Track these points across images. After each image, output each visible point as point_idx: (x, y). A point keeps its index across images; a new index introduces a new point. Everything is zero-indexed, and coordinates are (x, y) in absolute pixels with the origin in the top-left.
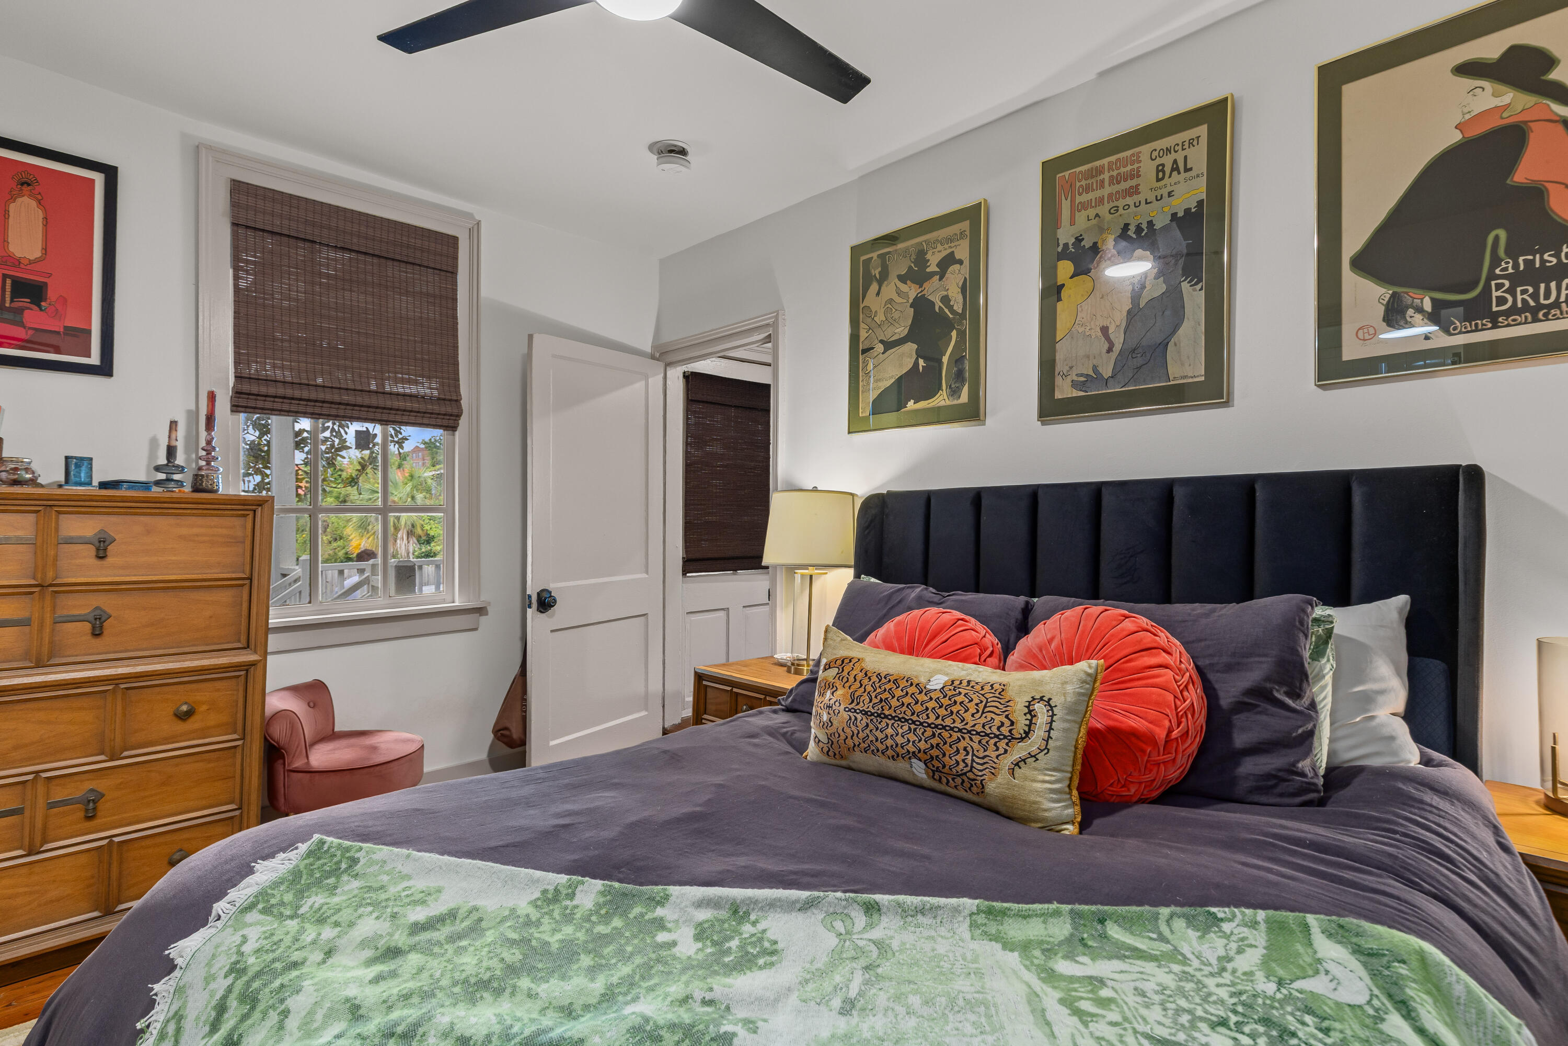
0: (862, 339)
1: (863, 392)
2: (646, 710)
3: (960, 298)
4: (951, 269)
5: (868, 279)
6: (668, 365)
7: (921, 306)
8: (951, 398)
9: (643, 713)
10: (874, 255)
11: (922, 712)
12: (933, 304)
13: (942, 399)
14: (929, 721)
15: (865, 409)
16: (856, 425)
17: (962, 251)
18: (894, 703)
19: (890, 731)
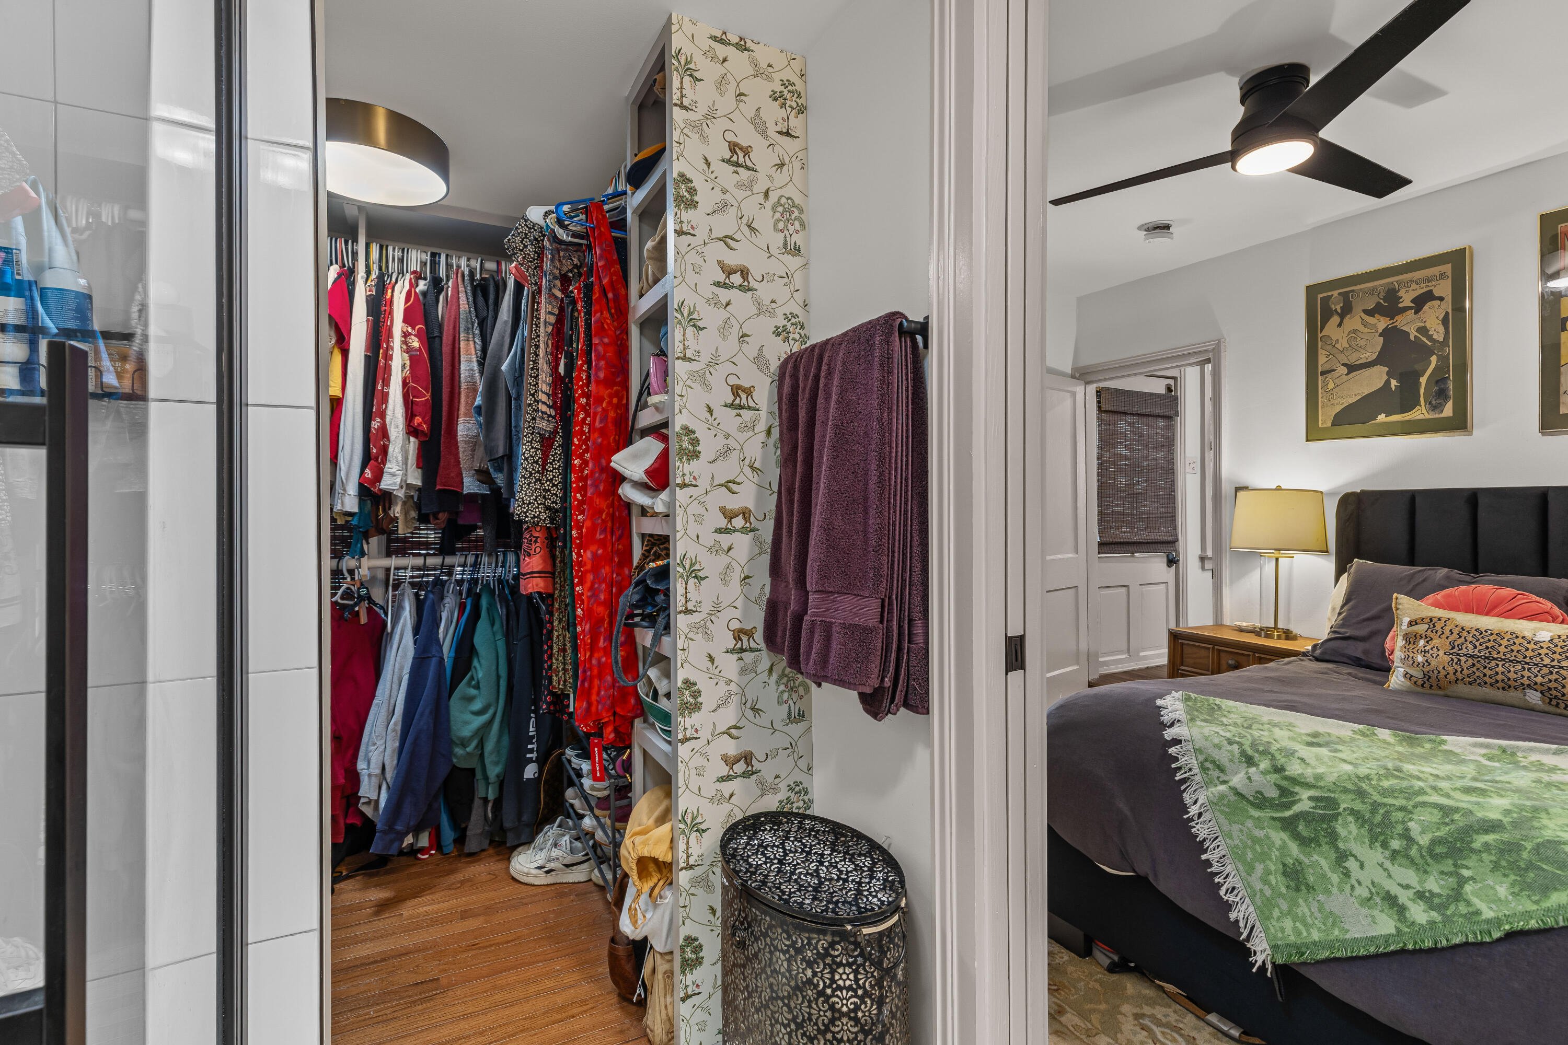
0: (1320, 363)
1: (1323, 407)
2: (1078, 664)
3: (1441, 329)
4: (1429, 304)
5: (1327, 314)
6: (1087, 383)
7: (1392, 336)
8: (1431, 413)
9: (1076, 667)
10: (1335, 293)
11: (1535, 656)
12: (1408, 334)
13: (1420, 413)
14: (1545, 663)
15: (1325, 419)
16: (1313, 433)
17: (1444, 289)
18: (1502, 649)
19: (1500, 669)
